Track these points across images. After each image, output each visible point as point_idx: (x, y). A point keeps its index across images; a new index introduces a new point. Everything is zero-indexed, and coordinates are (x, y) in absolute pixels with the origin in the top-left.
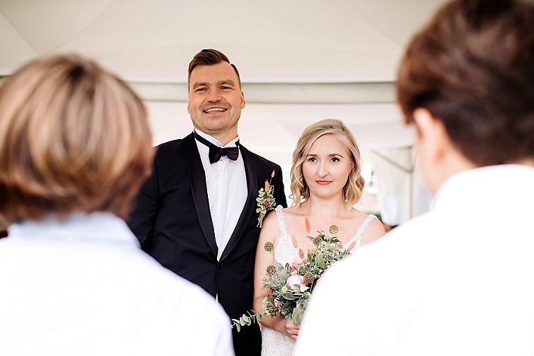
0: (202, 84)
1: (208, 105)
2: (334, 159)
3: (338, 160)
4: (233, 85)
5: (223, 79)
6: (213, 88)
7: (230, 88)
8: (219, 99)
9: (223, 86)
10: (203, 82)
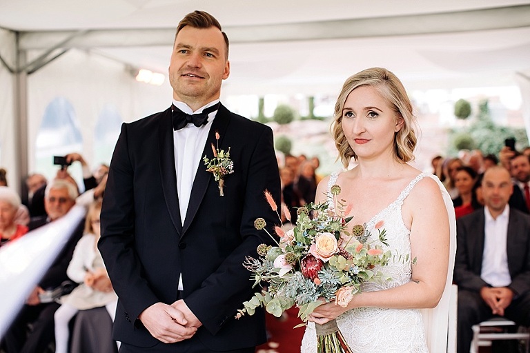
0: (185, 46)
1: (186, 69)
2: (374, 114)
3: (377, 114)
4: (218, 54)
5: (209, 46)
6: (195, 53)
7: (213, 56)
8: (199, 66)
9: (206, 53)
10: (187, 44)
